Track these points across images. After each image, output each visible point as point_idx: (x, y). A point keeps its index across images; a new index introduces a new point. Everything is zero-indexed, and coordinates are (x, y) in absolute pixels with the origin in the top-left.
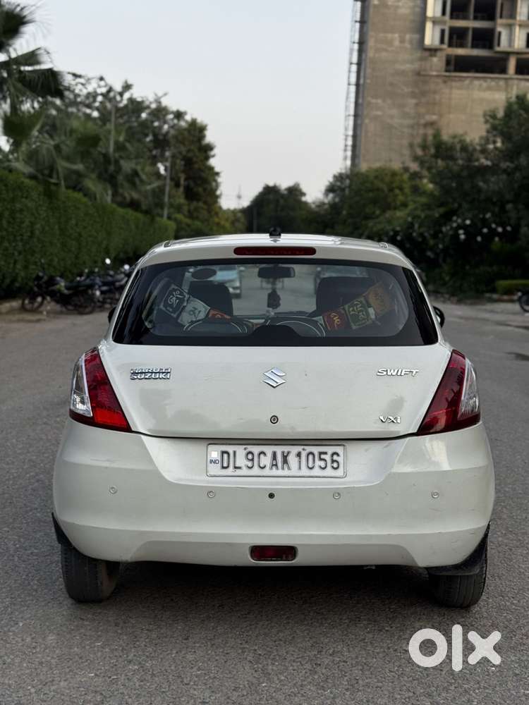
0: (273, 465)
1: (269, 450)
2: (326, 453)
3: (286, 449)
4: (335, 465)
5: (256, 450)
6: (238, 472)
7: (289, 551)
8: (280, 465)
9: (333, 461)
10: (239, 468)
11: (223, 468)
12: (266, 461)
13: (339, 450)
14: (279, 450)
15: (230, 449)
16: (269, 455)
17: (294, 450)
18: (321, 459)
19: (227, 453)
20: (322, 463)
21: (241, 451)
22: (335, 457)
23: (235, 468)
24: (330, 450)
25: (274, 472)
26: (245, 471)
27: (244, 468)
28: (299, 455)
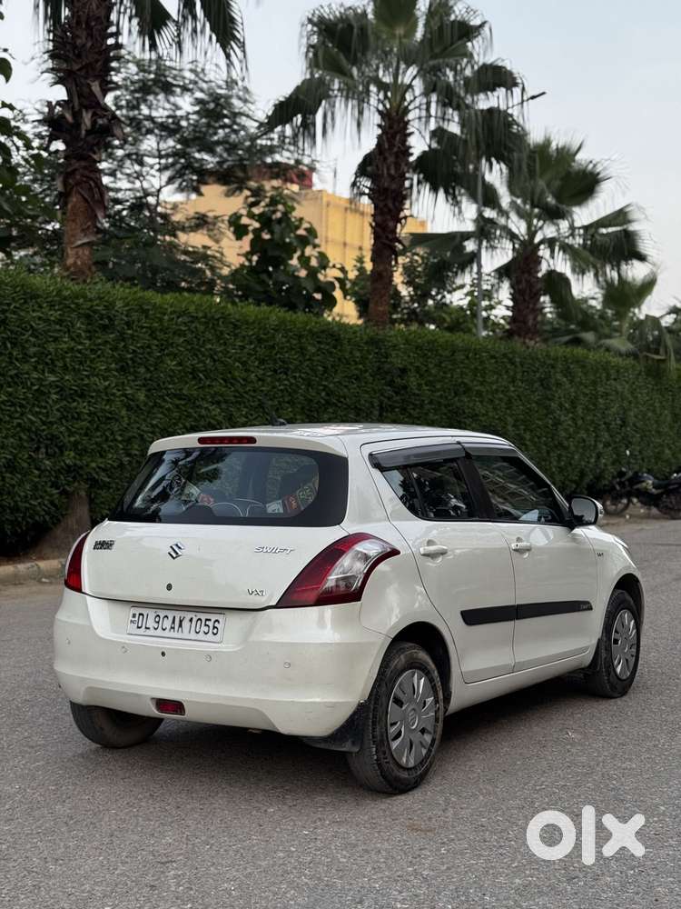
0: (172, 628)
1: (171, 614)
2: (210, 620)
3: (182, 614)
4: (215, 631)
5: (162, 613)
6: (148, 632)
7: (176, 707)
8: (176, 628)
9: (214, 627)
10: (149, 628)
11: (139, 628)
12: (167, 623)
13: (220, 617)
14: (178, 615)
15: (145, 612)
16: (171, 619)
17: (189, 615)
18: (206, 625)
19: (142, 615)
20: (206, 629)
21: (151, 613)
22: (216, 624)
23: (146, 628)
24: (213, 617)
25: (172, 634)
26: (152, 632)
27: (152, 629)
28: (191, 620)
